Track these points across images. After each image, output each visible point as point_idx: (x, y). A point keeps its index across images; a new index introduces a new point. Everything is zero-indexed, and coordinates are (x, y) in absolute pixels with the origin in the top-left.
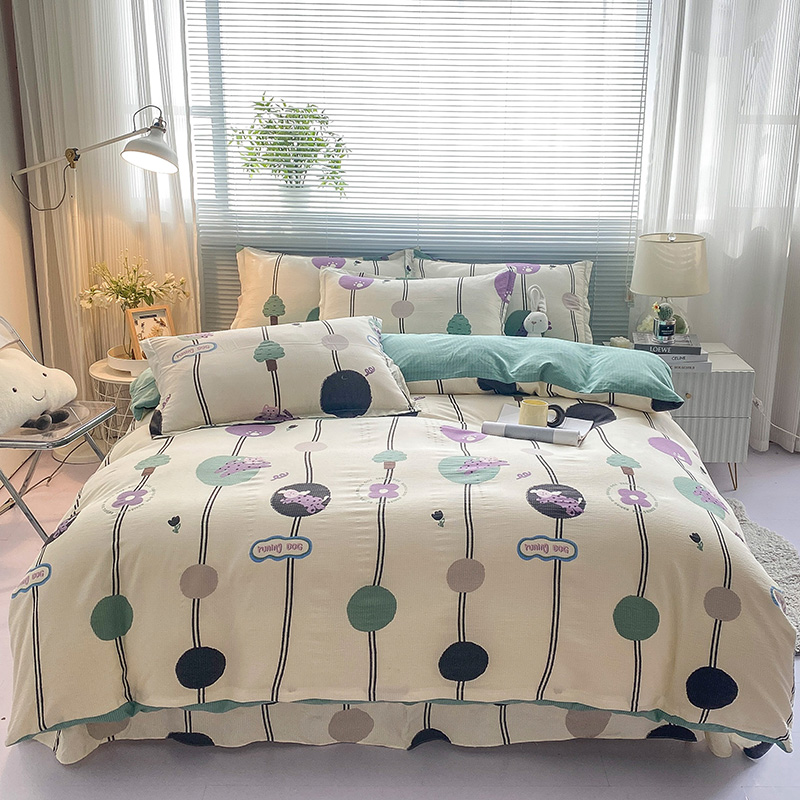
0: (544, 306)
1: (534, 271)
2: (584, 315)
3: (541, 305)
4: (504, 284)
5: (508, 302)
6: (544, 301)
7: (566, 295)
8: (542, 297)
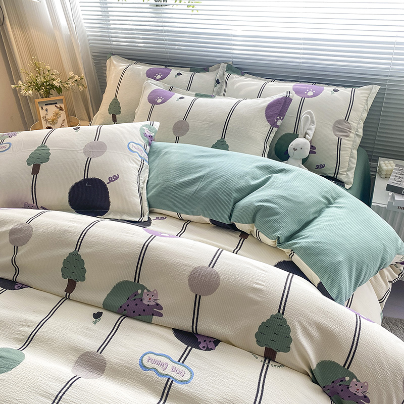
0: (311, 133)
1: (315, 95)
2: (354, 142)
3: (309, 132)
4: (277, 110)
5: (277, 127)
6: (313, 127)
7: (339, 122)
8: (313, 122)
